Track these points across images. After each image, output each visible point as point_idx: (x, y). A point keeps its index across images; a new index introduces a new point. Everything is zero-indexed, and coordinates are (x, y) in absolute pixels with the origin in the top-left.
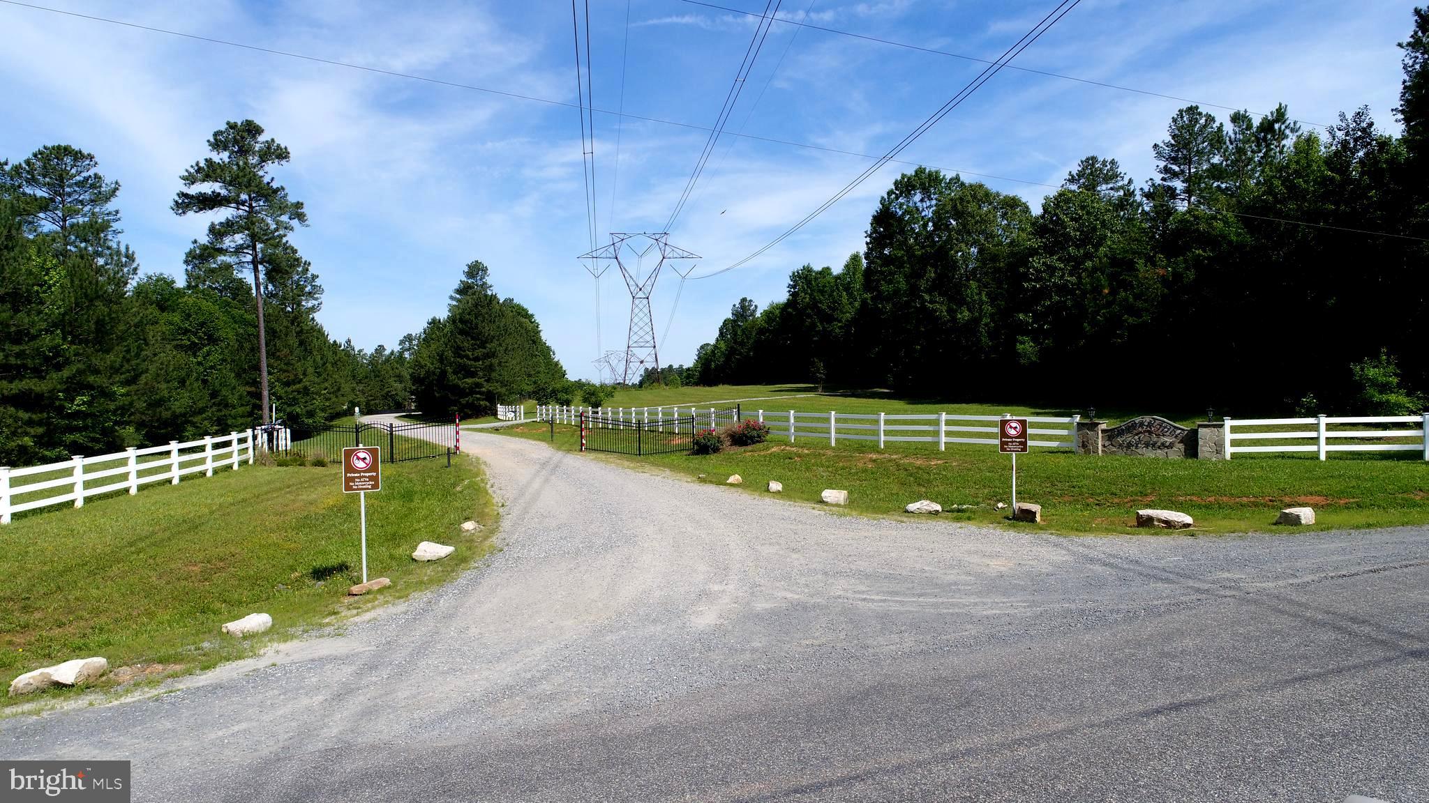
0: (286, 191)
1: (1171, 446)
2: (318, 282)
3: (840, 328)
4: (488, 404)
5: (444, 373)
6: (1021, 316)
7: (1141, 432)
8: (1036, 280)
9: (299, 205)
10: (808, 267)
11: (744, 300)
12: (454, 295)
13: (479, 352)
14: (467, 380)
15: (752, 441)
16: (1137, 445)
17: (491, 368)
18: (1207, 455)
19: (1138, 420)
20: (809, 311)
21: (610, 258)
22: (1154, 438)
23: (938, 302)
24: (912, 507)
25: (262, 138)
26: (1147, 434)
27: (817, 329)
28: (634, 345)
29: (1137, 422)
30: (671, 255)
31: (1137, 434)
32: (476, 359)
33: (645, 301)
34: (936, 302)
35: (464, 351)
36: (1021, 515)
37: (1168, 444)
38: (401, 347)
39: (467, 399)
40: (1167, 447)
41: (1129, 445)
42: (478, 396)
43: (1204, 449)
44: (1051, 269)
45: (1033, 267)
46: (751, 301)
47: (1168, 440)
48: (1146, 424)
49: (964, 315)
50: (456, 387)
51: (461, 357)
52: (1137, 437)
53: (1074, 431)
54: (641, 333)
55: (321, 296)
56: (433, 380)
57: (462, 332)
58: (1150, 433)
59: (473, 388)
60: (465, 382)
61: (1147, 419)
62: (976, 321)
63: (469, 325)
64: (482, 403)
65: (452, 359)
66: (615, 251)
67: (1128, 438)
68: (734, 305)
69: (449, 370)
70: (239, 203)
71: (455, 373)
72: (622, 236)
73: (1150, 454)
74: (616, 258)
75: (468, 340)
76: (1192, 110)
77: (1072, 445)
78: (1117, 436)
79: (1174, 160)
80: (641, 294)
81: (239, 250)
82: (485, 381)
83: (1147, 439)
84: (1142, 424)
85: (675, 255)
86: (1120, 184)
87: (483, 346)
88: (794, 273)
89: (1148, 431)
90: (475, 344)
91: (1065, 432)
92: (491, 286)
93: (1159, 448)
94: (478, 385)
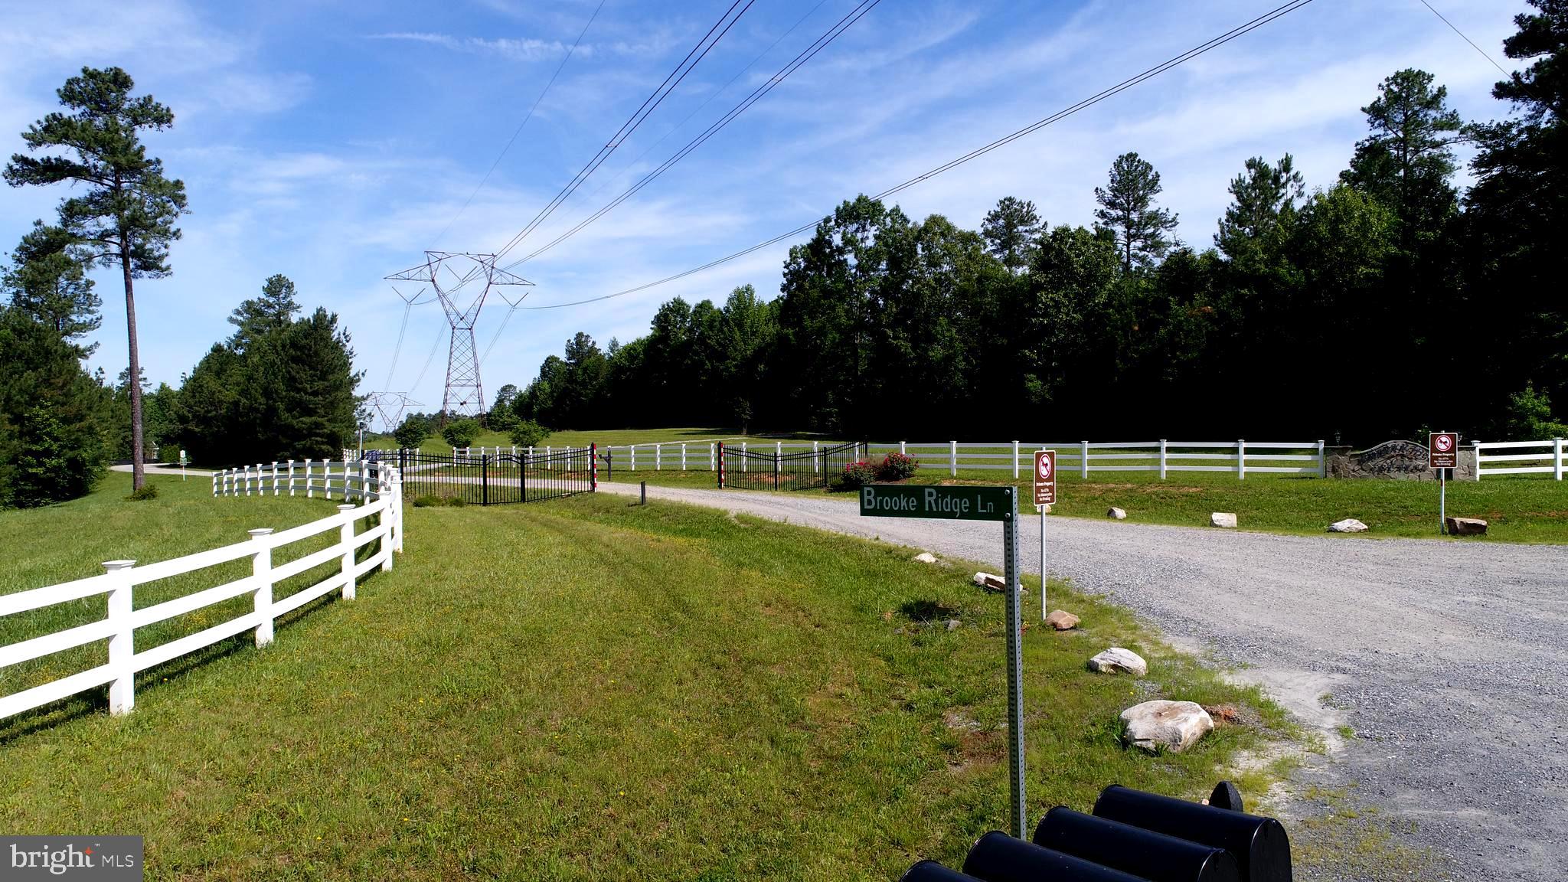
0: (163, 165)
1: (1423, 469)
2: (93, 291)
3: (736, 366)
4: (331, 449)
5: (272, 411)
6: (1027, 352)
7: (1393, 456)
8: (1044, 316)
9: (178, 185)
10: (679, 298)
11: (580, 335)
12: (234, 316)
13: (319, 385)
14: (304, 419)
15: (903, 475)
16: (1389, 469)
17: (333, 405)
18: (1461, 477)
19: (1390, 443)
20: (696, 347)
21: (425, 280)
22: (1407, 462)
23: (901, 339)
24: (1341, 525)
25: (131, 94)
26: (1399, 458)
27: (706, 367)
28: (454, 383)
29: (1389, 446)
30: (498, 281)
31: (1389, 458)
32: (315, 394)
33: (468, 333)
34: (899, 338)
35: (302, 383)
36: (1466, 530)
37: (1420, 467)
38: (122, 381)
39: (304, 442)
40: (1420, 470)
41: (1381, 469)
42: (319, 439)
43: (1459, 473)
44: (1057, 305)
45: (1042, 302)
46: (588, 336)
47: (1420, 463)
48: (1399, 448)
49: (937, 352)
50: (291, 427)
51: (298, 391)
52: (1389, 461)
53: (1320, 457)
54: (463, 369)
55: (98, 308)
56: (255, 418)
57: (295, 360)
58: (1403, 456)
59: (312, 429)
60: (302, 421)
61: (1400, 443)
62: (949, 359)
63: (306, 352)
64: (323, 447)
65: (284, 393)
66: (431, 273)
67: (1380, 462)
68: (569, 341)
69: (281, 406)
70: (99, 177)
71: (289, 410)
72: (439, 256)
73: (1402, 477)
74: (433, 281)
75: (305, 370)
76: (1132, 157)
77: (1318, 471)
78: (1368, 460)
79: (1112, 204)
80: (462, 325)
81: (103, 237)
82: (328, 421)
83: (1399, 463)
84: (1394, 448)
85: (505, 281)
86: (1036, 226)
87: (323, 377)
88: (663, 306)
89: (1400, 455)
90: (314, 375)
91: (1308, 458)
92: (298, 307)
93: (1412, 471)
94: (318, 425)
